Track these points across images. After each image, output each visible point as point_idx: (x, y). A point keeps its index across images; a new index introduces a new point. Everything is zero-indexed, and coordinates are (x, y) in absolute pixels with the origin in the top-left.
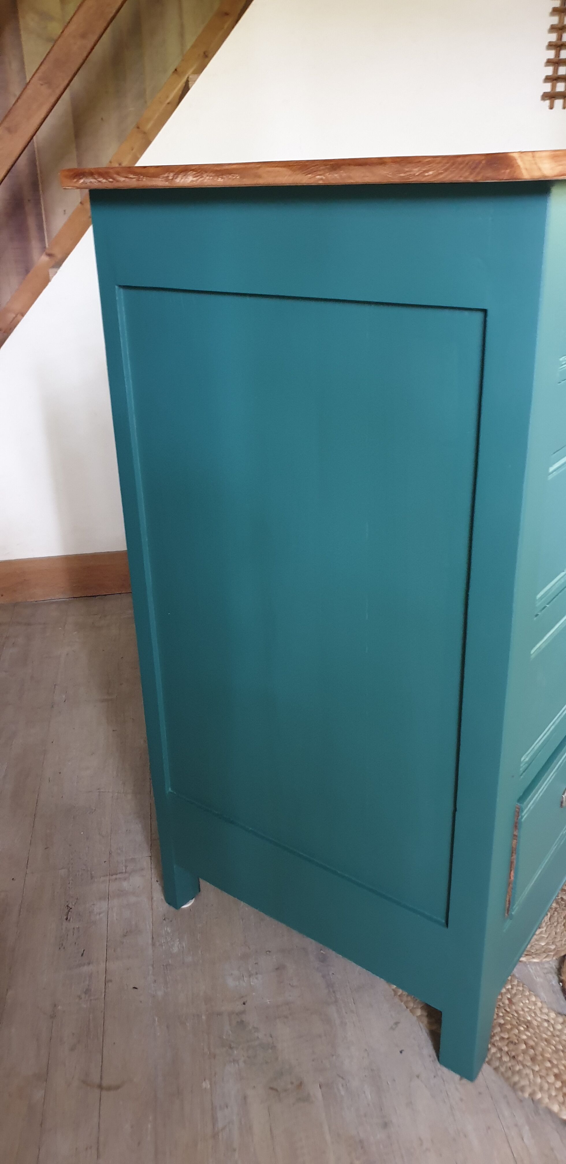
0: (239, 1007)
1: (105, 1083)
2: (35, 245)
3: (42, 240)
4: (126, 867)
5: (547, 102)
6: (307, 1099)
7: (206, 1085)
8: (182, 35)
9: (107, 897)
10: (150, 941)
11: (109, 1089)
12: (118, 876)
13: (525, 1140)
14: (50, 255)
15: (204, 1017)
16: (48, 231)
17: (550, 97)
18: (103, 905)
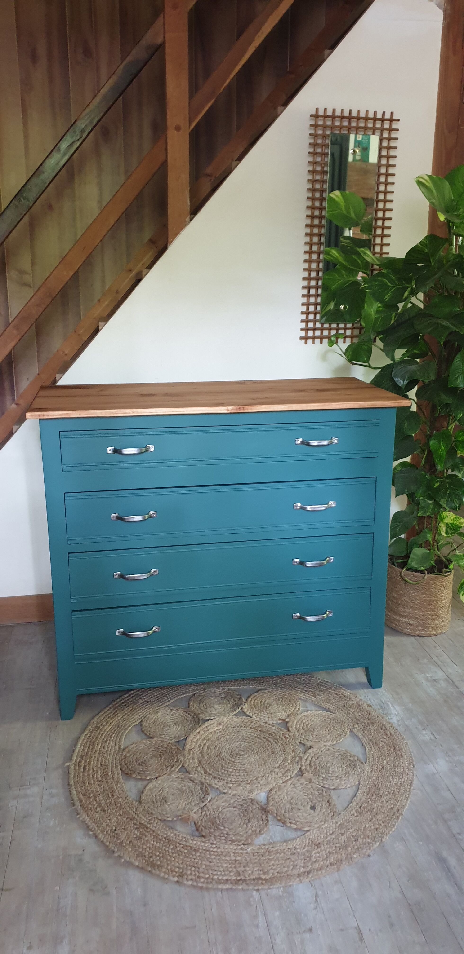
0: (80, 852)
1: (5, 888)
2: (8, 398)
3: (13, 394)
4: (30, 782)
5: (304, 341)
6: (108, 894)
7: (57, 888)
8: (103, 281)
9: (17, 798)
10: (38, 820)
11: (6, 890)
12: (25, 787)
13: (213, 910)
14: (17, 404)
15: (61, 857)
16: (17, 389)
17: (305, 338)
18: (15, 802)
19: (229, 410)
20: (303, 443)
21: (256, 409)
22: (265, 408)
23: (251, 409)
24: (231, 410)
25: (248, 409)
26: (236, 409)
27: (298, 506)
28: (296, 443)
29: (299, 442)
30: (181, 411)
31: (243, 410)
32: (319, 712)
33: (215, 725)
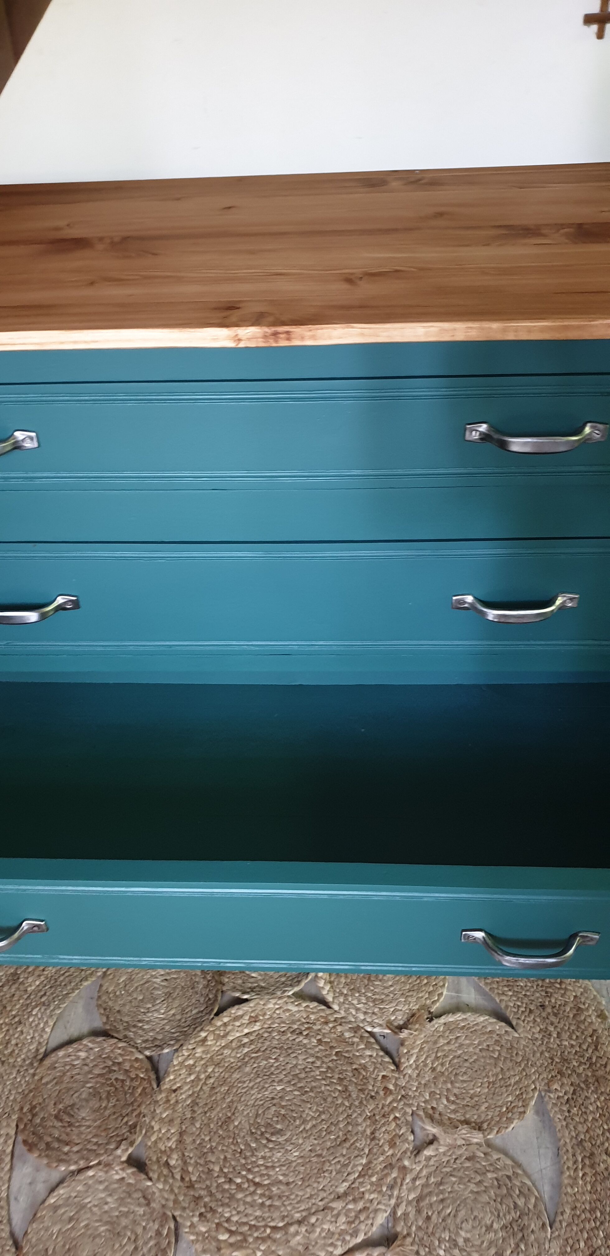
19: (240, 340)
20: (485, 437)
21: (330, 338)
22: (362, 335)
23: (313, 337)
24: (249, 339)
25: (303, 338)
26: (265, 337)
27: (465, 603)
28: (468, 437)
29: (475, 436)
30: (75, 342)
31: (288, 339)
32: (482, 1019)
33: (246, 1019)
